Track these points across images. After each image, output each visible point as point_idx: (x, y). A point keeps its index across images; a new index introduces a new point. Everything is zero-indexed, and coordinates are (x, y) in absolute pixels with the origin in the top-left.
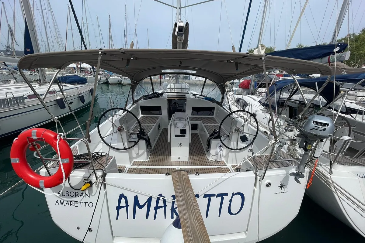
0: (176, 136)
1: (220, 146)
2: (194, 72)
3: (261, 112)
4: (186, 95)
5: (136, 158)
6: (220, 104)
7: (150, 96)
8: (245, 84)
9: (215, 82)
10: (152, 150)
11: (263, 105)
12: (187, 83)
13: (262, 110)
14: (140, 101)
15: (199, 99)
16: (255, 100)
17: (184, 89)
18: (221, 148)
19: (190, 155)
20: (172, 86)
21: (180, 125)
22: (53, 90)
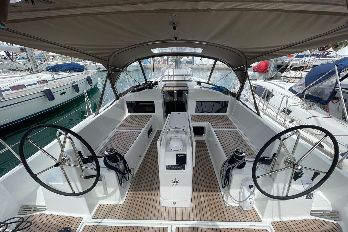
0: (169, 167)
1: (251, 187)
2: (199, 51)
3: (299, 108)
4: (188, 83)
5: (103, 198)
6: (237, 96)
7: (141, 87)
8: (262, 67)
9: (231, 66)
10: (134, 176)
11: (301, 96)
12: (190, 67)
13: (300, 104)
14: (127, 95)
15: (206, 89)
16: (284, 89)
17: (186, 75)
18: (252, 189)
19: (193, 191)
20: (171, 72)
21: (176, 146)
22: (39, 80)
